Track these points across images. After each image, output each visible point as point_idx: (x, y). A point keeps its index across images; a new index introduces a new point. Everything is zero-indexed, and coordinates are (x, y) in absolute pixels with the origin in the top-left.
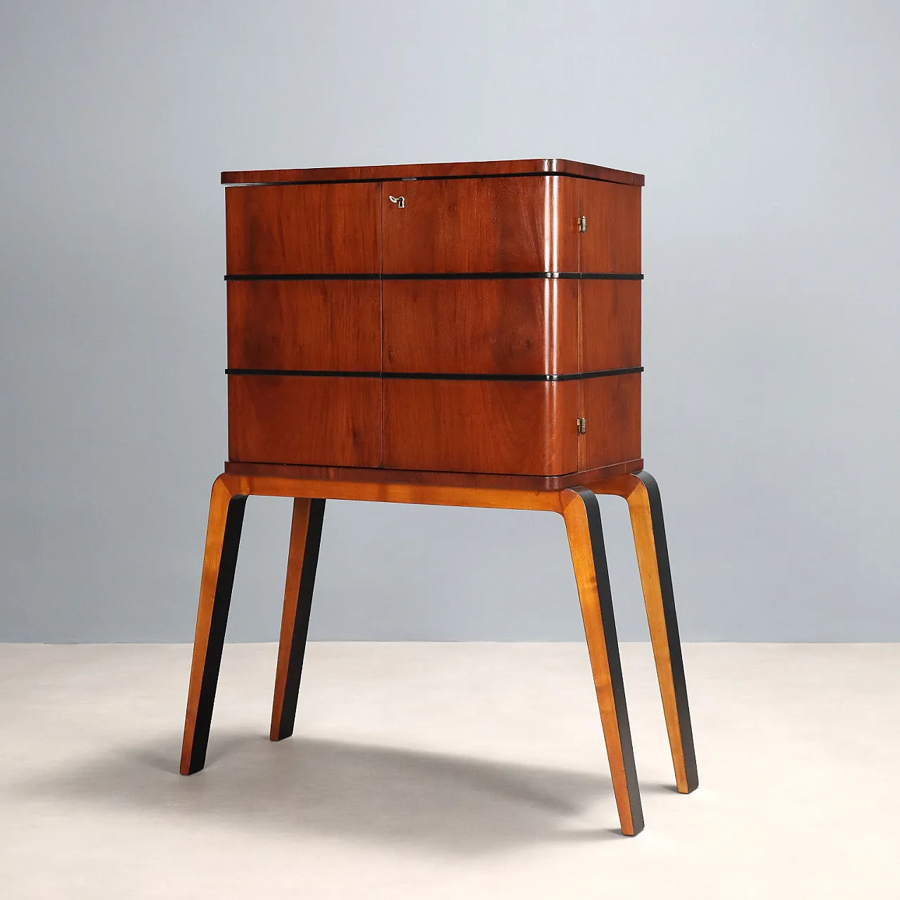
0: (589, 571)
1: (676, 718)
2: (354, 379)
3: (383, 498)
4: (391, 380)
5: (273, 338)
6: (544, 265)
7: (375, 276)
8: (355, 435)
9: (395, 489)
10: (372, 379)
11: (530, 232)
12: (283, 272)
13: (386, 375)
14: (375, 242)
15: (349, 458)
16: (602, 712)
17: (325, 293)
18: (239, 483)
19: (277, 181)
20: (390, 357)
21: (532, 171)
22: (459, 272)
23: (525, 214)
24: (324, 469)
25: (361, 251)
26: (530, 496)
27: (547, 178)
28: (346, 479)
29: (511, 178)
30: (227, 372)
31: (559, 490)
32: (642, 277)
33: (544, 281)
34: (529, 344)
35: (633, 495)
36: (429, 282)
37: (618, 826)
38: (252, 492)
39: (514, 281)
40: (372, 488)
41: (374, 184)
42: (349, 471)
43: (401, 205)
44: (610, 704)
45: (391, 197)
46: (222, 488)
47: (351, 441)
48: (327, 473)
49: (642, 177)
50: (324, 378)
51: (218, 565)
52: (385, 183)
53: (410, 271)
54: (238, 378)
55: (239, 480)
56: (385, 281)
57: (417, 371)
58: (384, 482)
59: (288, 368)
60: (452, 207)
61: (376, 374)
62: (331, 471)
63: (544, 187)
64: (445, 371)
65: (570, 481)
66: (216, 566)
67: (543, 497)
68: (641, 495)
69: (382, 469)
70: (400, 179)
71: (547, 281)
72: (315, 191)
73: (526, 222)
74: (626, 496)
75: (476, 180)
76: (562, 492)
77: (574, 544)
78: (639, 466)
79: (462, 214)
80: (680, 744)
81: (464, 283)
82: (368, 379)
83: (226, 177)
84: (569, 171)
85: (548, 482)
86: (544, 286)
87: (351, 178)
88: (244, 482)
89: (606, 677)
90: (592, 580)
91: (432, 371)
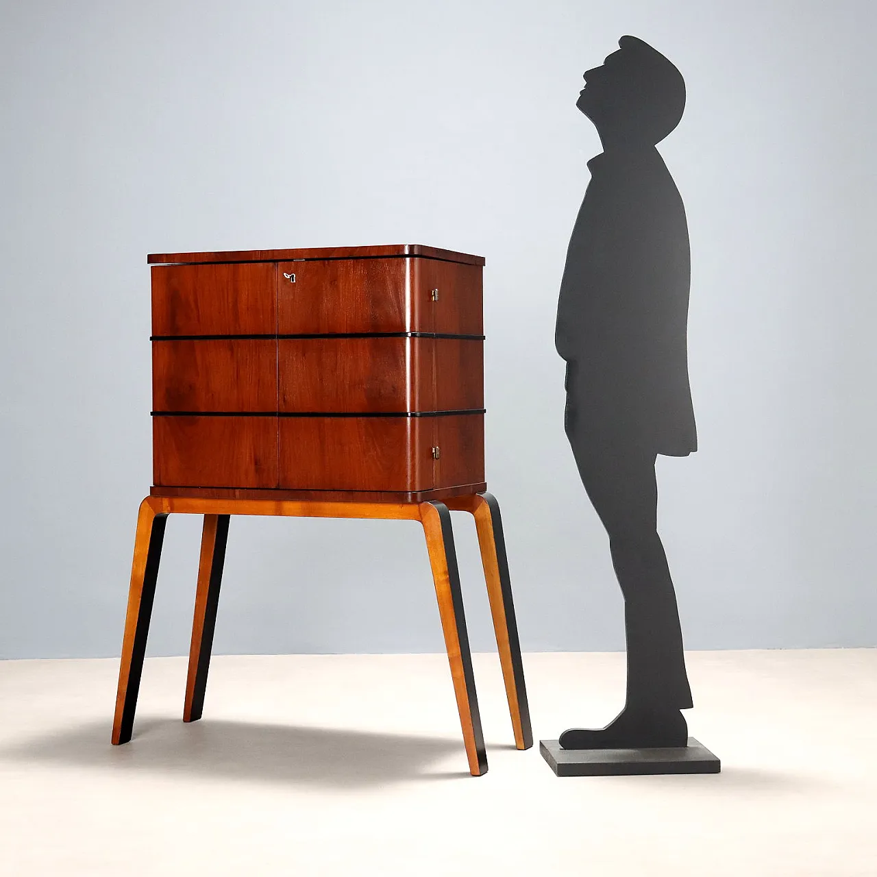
0: (442, 566)
1: (514, 688)
2: (255, 418)
3: (279, 512)
4: (285, 418)
5: (190, 386)
6: (405, 327)
7: (272, 337)
8: (256, 464)
9: (288, 505)
10: (270, 418)
11: (394, 301)
12: (198, 334)
13: (281, 414)
14: (272, 310)
15: (251, 481)
16: (454, 678)
17: (232, 350)
18: (162, 503)
19: (193, 261)
20: (284, 401)
21: (395, 253)
22: (338, 332)
23: (390, 288)
24: (231, 491)
25: (261, 317)
26: (396, 508)
27: (408, 259)
28: (249, 498)
29: (379, 259)
30: (152, 414)
31: (419, 503)
32: (484, 338)
33: (405, 339)
34: (395, 390)
35: (478, 511)
36: (315, 340)
37: (468, 770)
38: (172, 511)
39: (382, 339)
40: (270, 505)
41: (271, 264)
42: (250, 491)
43: (293, 280)
44: (460, 672)
45: (285, 274)
46: (148, 508)
47: (252, 467)
48: (234, 494)
49: (483, 259)
50: (230, 417)
51: (144, 570)
52: (280, 263)
53: (301, 332)
54: (161, 418)
55: (162, 500)
56: (280, 340)
57: (306, 411)
58: (279, 499)
59: (203, 410)
60: (334, 281)
61: (273, 414)
62: (237, 492)
63: (405, 265)
64: (328, 410)
65: (429, 496)
66: (142, 571)
67: (406, 508)
68: (485, 511)
69: (278, 489)
70: (292, 260)
71: (408, 340)
72: (224, 269)
73: (391, 295)
74: (472, 511)
75: (352, 261)
76: (422, 504)
77: (431, 545)
78: (483, 488)
79: (341, 287)
80: (518, 709)
81: (343, 341)
82: (266, 417)
83: (151, 259)
84: (423, 254)
85: (410, 497)
86: (405, 342)
87: (253, 259)
88: (166, 502)
89: (457, 650)
90: (445, 573)
91: (318, 410)
